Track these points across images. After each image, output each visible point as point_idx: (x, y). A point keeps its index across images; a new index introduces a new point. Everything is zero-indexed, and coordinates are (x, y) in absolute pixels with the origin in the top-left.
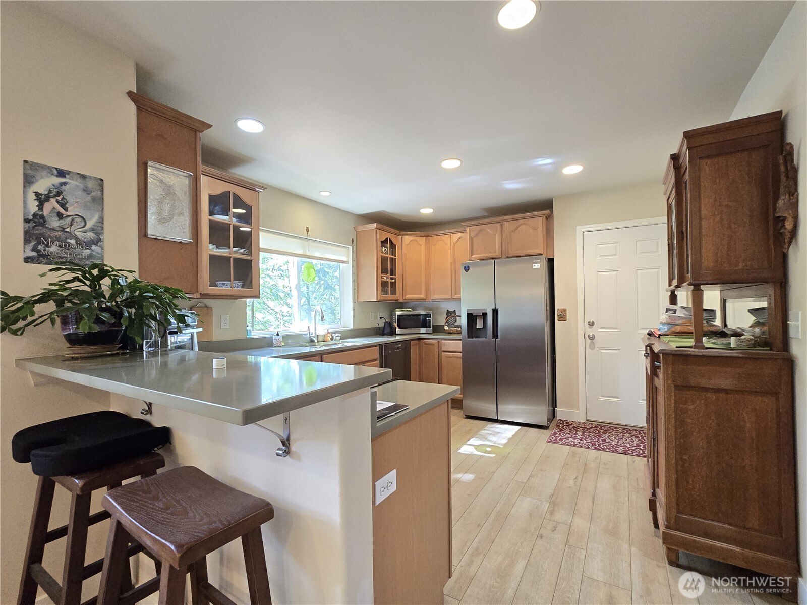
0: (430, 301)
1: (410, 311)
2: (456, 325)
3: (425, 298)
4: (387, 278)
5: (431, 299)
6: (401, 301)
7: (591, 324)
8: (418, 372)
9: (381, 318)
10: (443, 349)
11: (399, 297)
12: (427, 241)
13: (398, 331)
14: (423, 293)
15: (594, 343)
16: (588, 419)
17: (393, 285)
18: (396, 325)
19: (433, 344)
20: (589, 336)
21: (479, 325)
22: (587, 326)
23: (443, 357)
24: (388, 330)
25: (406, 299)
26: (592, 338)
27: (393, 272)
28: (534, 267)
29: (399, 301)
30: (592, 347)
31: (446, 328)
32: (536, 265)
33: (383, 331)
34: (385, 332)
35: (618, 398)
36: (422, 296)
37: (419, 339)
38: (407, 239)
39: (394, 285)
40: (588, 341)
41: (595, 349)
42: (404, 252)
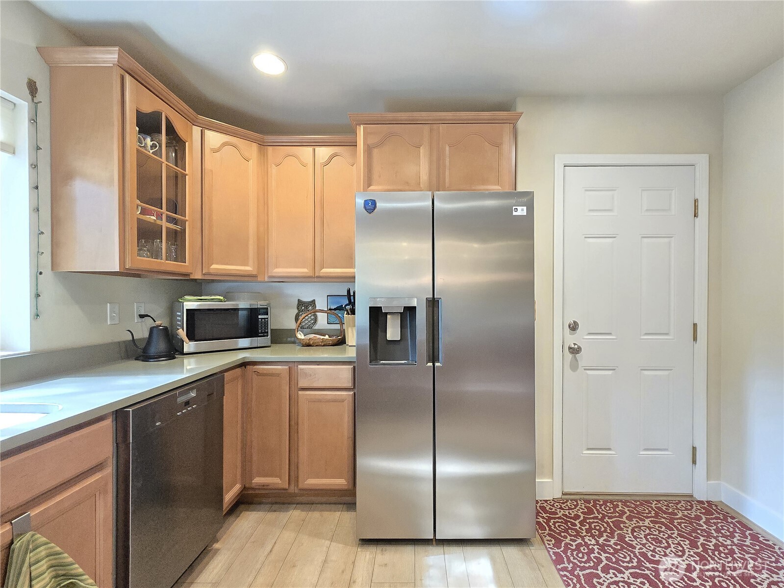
0: (266, 279)
1: (221, 301)
2: (316, 327)
3: (255, 273)
4: (160, 216)
5: (270, 277)
6: (198, 276)
7: (574, 327)
8: (239, 440)
9: (142, 316)
10: (303, 383)
11: (191, 267)
12: (262, 154)
13: (189, 346)
14: (251, 262)
15: (577, 360)
16: (566, 490)
17: (177, 237)
18: (182, 333)
19: (278, 375)
20: (570, 348)
21: (393, 332)
22: (567, 330)
23: (301, 401)
24: (160, 345)
25: (209, 274)
26: (575, 351)
27: (176, 206)
28: (515, 213)
29: (192, 277)
30: (574, 366)
31: (300, 336)
32: (519, 208)
33: (145, 350)
34: (153, 351)
35: (609, 449)
36: (248, 268)
37: (244, 364)
38: (214, 138)
39: (179, 238)
40: (569, 356)
41: (579, 370)
42: (208, 165)
